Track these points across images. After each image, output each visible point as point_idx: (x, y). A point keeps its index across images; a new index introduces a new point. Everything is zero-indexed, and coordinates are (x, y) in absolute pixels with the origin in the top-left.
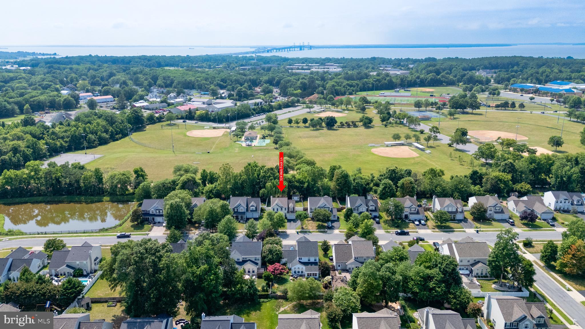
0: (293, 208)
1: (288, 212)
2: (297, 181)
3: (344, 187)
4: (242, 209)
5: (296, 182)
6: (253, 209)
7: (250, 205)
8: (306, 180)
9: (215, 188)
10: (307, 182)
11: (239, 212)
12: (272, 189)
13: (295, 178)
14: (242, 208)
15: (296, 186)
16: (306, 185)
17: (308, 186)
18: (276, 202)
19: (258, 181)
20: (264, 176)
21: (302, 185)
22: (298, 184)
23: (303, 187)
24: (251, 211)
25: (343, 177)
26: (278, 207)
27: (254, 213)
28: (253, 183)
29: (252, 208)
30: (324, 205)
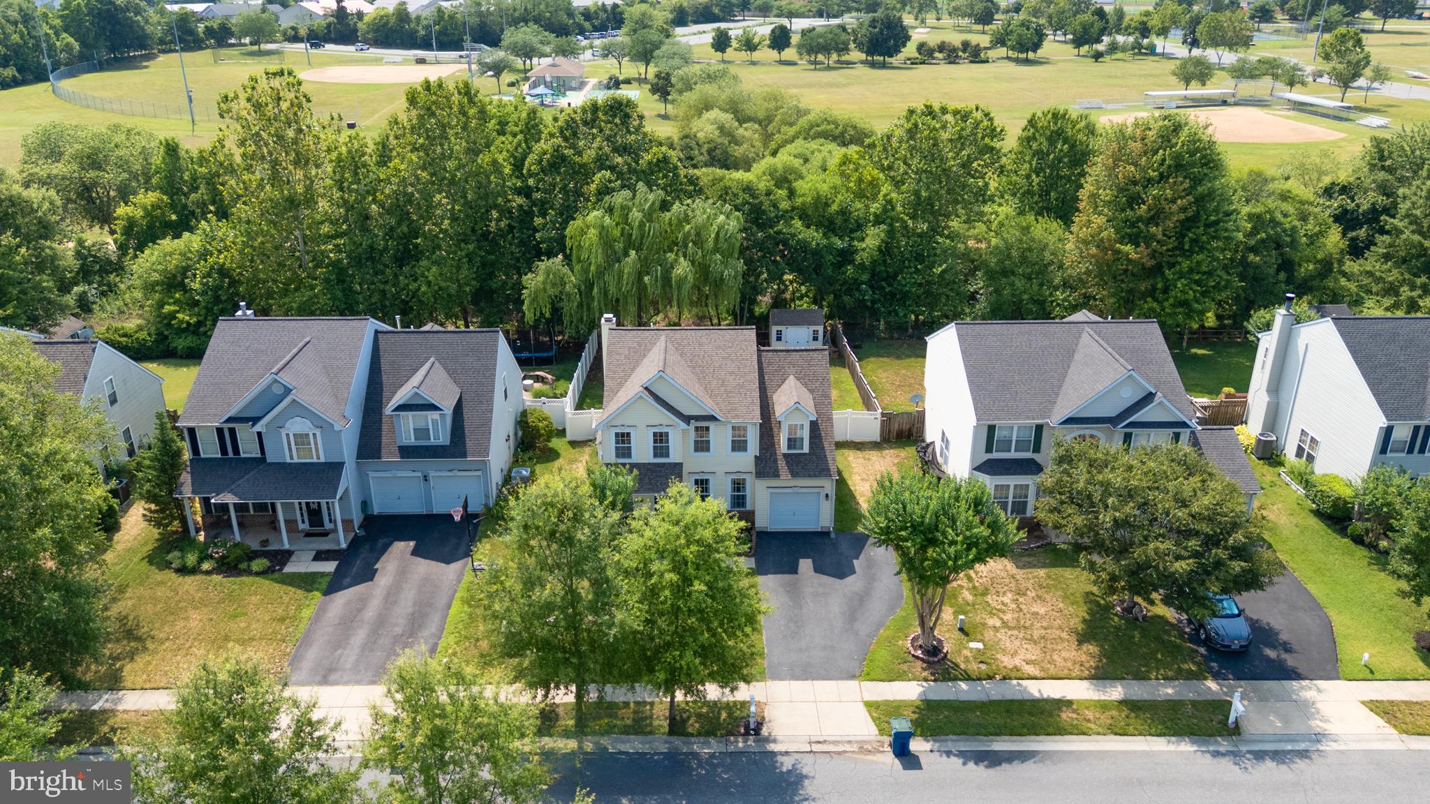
0: (814, 426)
1: (765, 466)
2: (804, 216)
3: (1180, 247)
4: (301, 439)
5: (797, 223)
6: (422, 432)
7: (401, 396)
8: (875, 207)
9: (204, 255)
10: (878, 221)
11: (283, 466)
12: (613, 257)
13: (792, 193)
14: (297, 426)
15: (804, 246)
16: (872, 239)
17: (886, 250)
18: (646, 372)
19: (520, 200)
20: (557, 162)
21: (839, 243)
22: (813, 236)
23: (846, 256)
24: (407, 452)
25: (1179, 166)
26: (662, 418)
27: (439, 472)
28: (486, 217)
29: (410, 421)
30: (1129, 396)
